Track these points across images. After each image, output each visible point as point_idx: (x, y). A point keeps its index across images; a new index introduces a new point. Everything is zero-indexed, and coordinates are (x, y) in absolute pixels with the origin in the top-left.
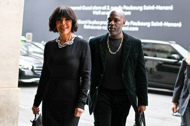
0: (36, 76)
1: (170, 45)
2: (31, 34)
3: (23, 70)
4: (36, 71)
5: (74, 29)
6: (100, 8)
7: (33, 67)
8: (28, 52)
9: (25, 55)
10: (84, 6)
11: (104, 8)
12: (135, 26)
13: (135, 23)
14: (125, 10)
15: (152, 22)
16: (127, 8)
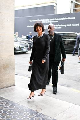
0: (21, 50)
1: (75, 34)
2: (17, 33)
3: (15, 48)
5: (43, 30)
6: (45, 20)
7: (19, 46)
8: (17, 40)
9: (16, 42)
10: (38, 20)
11: (47, 20)
12: (60, 27)
13: (60, 26)
14: (55, 20)
15: (67, 25)
16: (56, 19)
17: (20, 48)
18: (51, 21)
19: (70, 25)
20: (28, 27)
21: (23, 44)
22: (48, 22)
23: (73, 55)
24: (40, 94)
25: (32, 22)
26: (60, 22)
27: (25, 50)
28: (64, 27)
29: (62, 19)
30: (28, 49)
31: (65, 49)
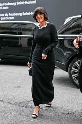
12: (12, 16)
13: (11, 15)
14: (5, 6)
15: (23, 13)
29: (15, 4)
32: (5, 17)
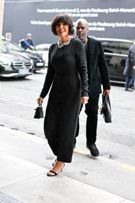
0: (15, 71)
2: (10, 34)
3: (3, 66)
4: (14, 67)
5: (71, 32)
6: (71, 10)
7: (12, 63)
8: (7, 50)
9: (5, 53)
10: (57, 9)
11: (74, 11)
12: (102, 27)
13: (101, 24)
14: (93, 13)
15: (117, 23)
16: (95, 11)
17: (13, 69)
18: (83, 13)
19: (124, 25)
20: (33, 22)
21: (19, 60)
22: (78, 15)
23: (127, 90)
24: (50, 171)
25: (43, 13)
26: (102, 18)
27: (23, 72)
28: (111, 27)
29: (106, 11)
30: (30, 70)
31: (109, 76)
32: (92, 26)
